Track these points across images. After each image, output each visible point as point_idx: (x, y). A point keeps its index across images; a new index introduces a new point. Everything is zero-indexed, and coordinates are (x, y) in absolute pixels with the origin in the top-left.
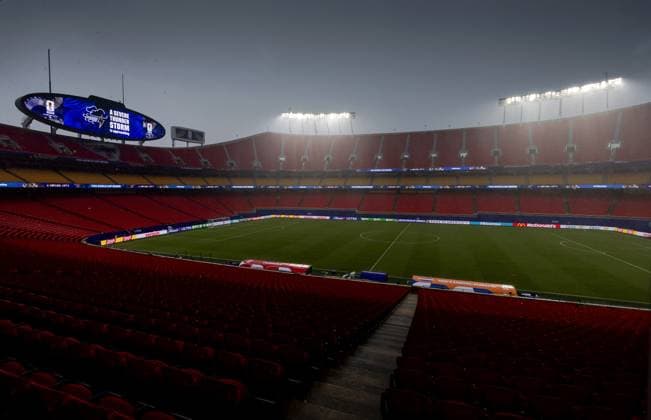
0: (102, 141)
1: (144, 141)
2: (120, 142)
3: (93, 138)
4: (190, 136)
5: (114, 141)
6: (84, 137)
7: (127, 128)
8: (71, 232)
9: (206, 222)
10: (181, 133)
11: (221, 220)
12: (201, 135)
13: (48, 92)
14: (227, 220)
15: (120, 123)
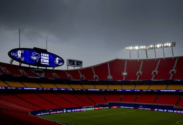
0: (38, 68)
1: (55, 67)
2: (45, 68)
3: (34, 67)
4: (75, 63)
5: (42, 68)
6: (31, 66)
7: (48, 61)
8: (25, 109)
9: (82, 108)
10: (71, 62)
11: (89, 108)
12: (81, 62)
13: (19, 48)
14: (92, 107)
15: (45, 59)
